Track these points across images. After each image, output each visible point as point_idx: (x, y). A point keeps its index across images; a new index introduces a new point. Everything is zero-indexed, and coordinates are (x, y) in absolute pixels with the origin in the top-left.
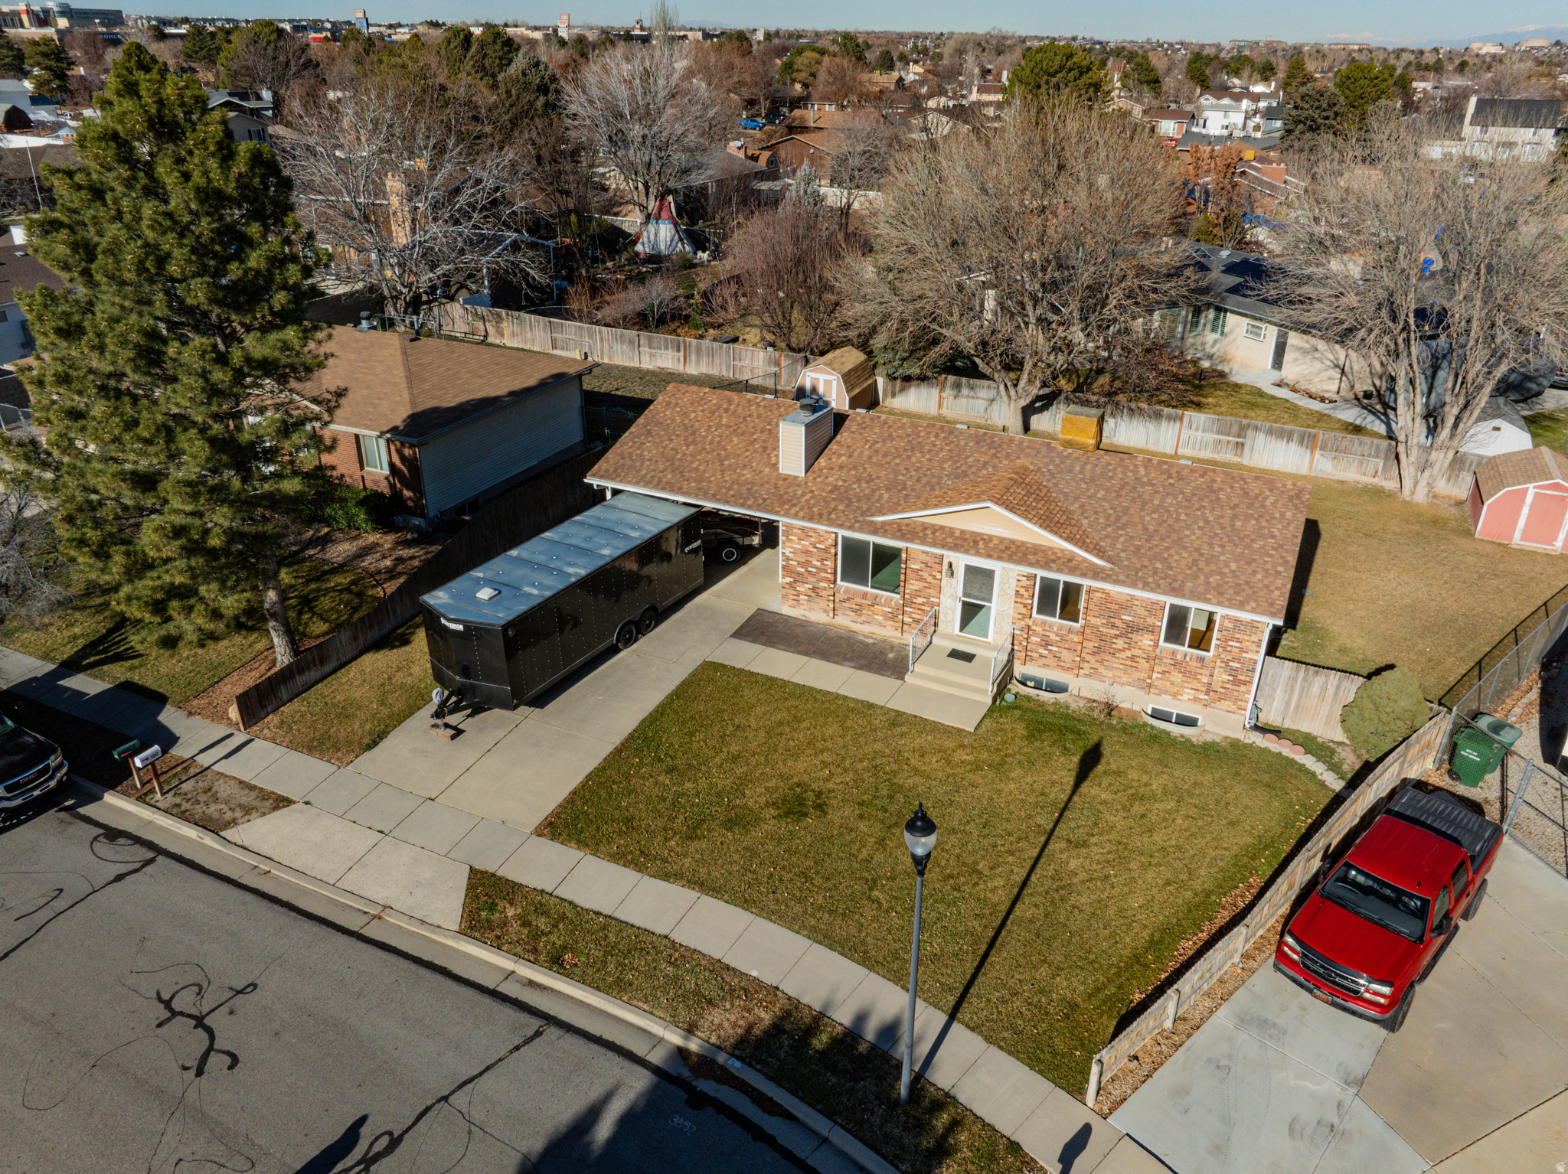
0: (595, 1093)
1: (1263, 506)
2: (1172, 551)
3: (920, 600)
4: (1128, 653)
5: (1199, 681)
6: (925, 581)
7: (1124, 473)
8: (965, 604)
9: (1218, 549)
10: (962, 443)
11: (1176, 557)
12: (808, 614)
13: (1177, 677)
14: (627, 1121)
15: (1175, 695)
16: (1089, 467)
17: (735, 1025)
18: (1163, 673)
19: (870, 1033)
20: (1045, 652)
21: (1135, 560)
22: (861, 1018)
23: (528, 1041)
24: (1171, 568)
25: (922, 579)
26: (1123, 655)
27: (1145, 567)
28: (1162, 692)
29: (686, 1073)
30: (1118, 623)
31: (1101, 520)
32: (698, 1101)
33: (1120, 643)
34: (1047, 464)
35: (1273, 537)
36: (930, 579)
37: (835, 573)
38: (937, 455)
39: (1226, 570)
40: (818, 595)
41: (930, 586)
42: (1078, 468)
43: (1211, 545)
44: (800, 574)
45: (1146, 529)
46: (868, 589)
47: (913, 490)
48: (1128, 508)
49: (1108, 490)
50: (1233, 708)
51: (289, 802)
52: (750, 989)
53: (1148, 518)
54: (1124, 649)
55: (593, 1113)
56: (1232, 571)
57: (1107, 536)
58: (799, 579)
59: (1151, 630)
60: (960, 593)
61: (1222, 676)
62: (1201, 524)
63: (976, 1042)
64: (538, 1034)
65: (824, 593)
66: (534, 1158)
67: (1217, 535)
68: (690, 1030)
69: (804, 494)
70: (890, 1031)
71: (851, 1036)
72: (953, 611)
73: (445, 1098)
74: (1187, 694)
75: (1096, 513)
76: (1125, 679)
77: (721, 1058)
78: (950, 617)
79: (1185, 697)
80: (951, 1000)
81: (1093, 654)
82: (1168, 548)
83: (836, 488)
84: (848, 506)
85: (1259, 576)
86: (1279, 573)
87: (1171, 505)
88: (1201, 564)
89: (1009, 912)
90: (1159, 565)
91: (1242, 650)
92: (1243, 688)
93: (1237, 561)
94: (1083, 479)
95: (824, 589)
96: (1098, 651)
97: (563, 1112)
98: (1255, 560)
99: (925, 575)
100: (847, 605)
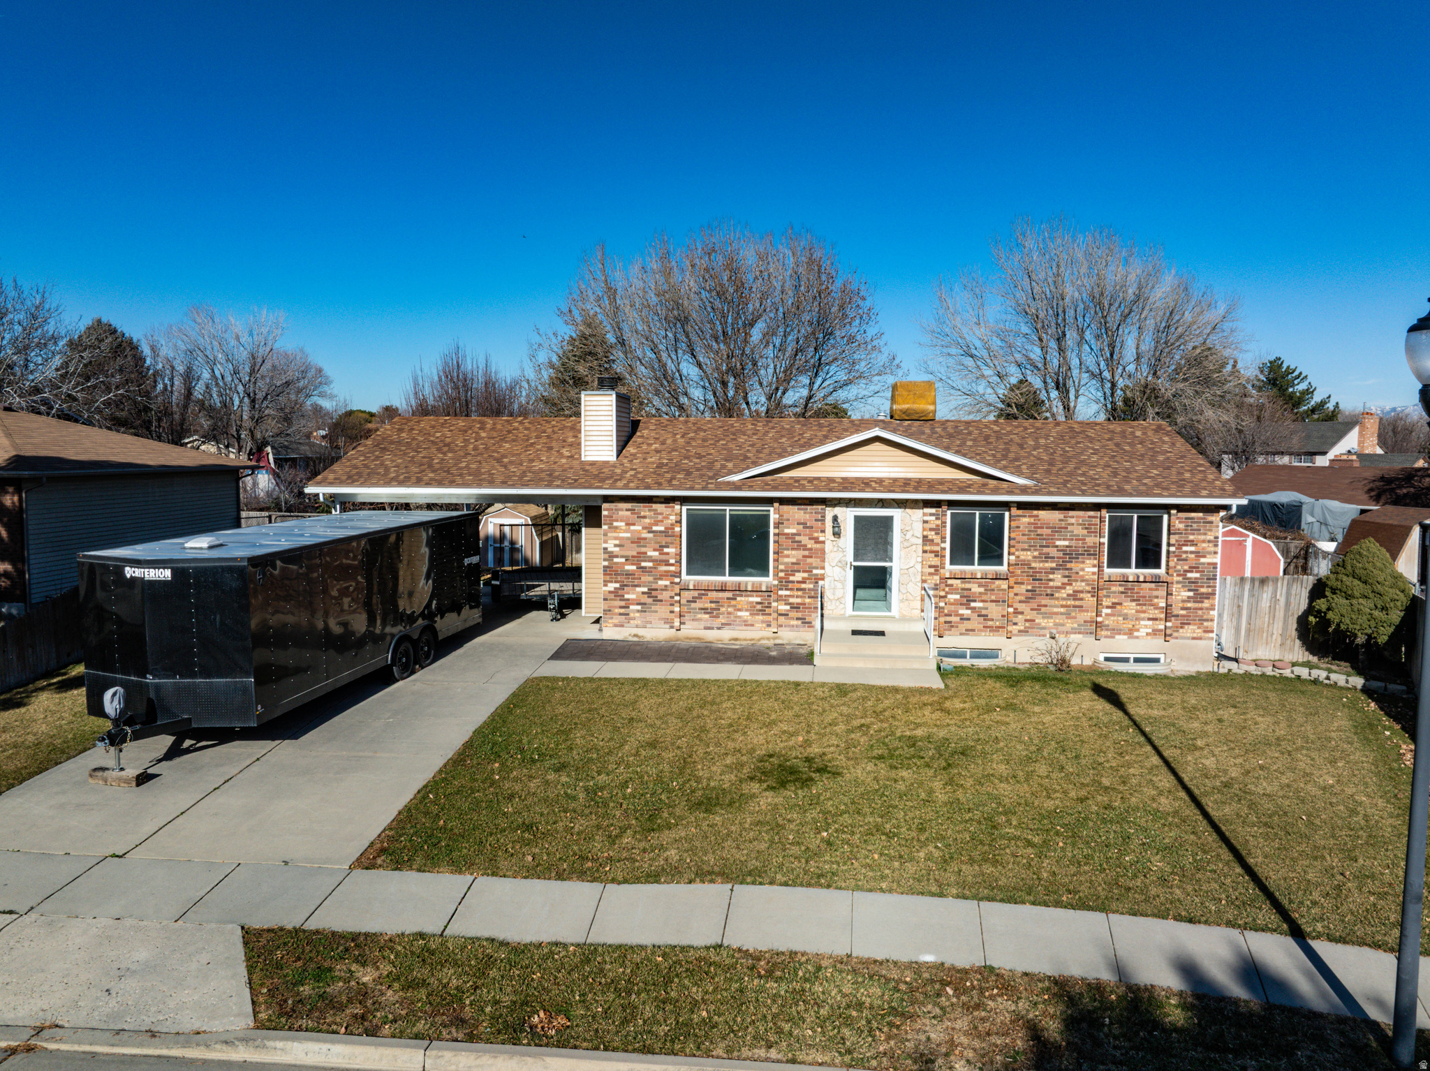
3: (799, 576)
4: (1069, 590)
5: (1157, 607)
6: (805, 548)
8: (857, 569)
9: (1127, 464)
11: (1092, 472)
12: (641, 632)
13: (1130, 607)
15: (1130, 633)
18: (1113, 606)
20: (965, 612)
21: (1053, 478)
24: (1095, 479)
25: (800, 546)
26: (1063, 594)
27: (1069, 481)
28: (1116, 631)
30: (1053, 552)
33: (1058, 579)
36: (810, 544)
37: (680, 562)
39: (1152, 475)
40: (656, 600)
41: (812, 553)
44: (629, 574)
46: (727, 578)
47: (759, 458)
50: (1199, 632)
54: (1063, 586)
56: (1159, 475)
58: (627, 581)
59: (1093, 553)
60: (851, 558)
61: (1181, 593)
65: (665, 595)
69: (625, 472)
72: (843, 582)
74: (1145, 627)
76: (1070, 625)
78: (839, 593)
79: (1143, 632)
81: (1027, 601)
82: (1077, 468)
83: (662, 464)
84: (688, 475)
85: (1187, 475)
88: (1123, 474)
90: (1081, 479)
91: (1199, 555)
92: (1206, 604)
93: (1154, 468)
95: (665, 588)
96: (1032, 595)
98: (1171, 466)
99: (804, 540)
100: (698, 605)
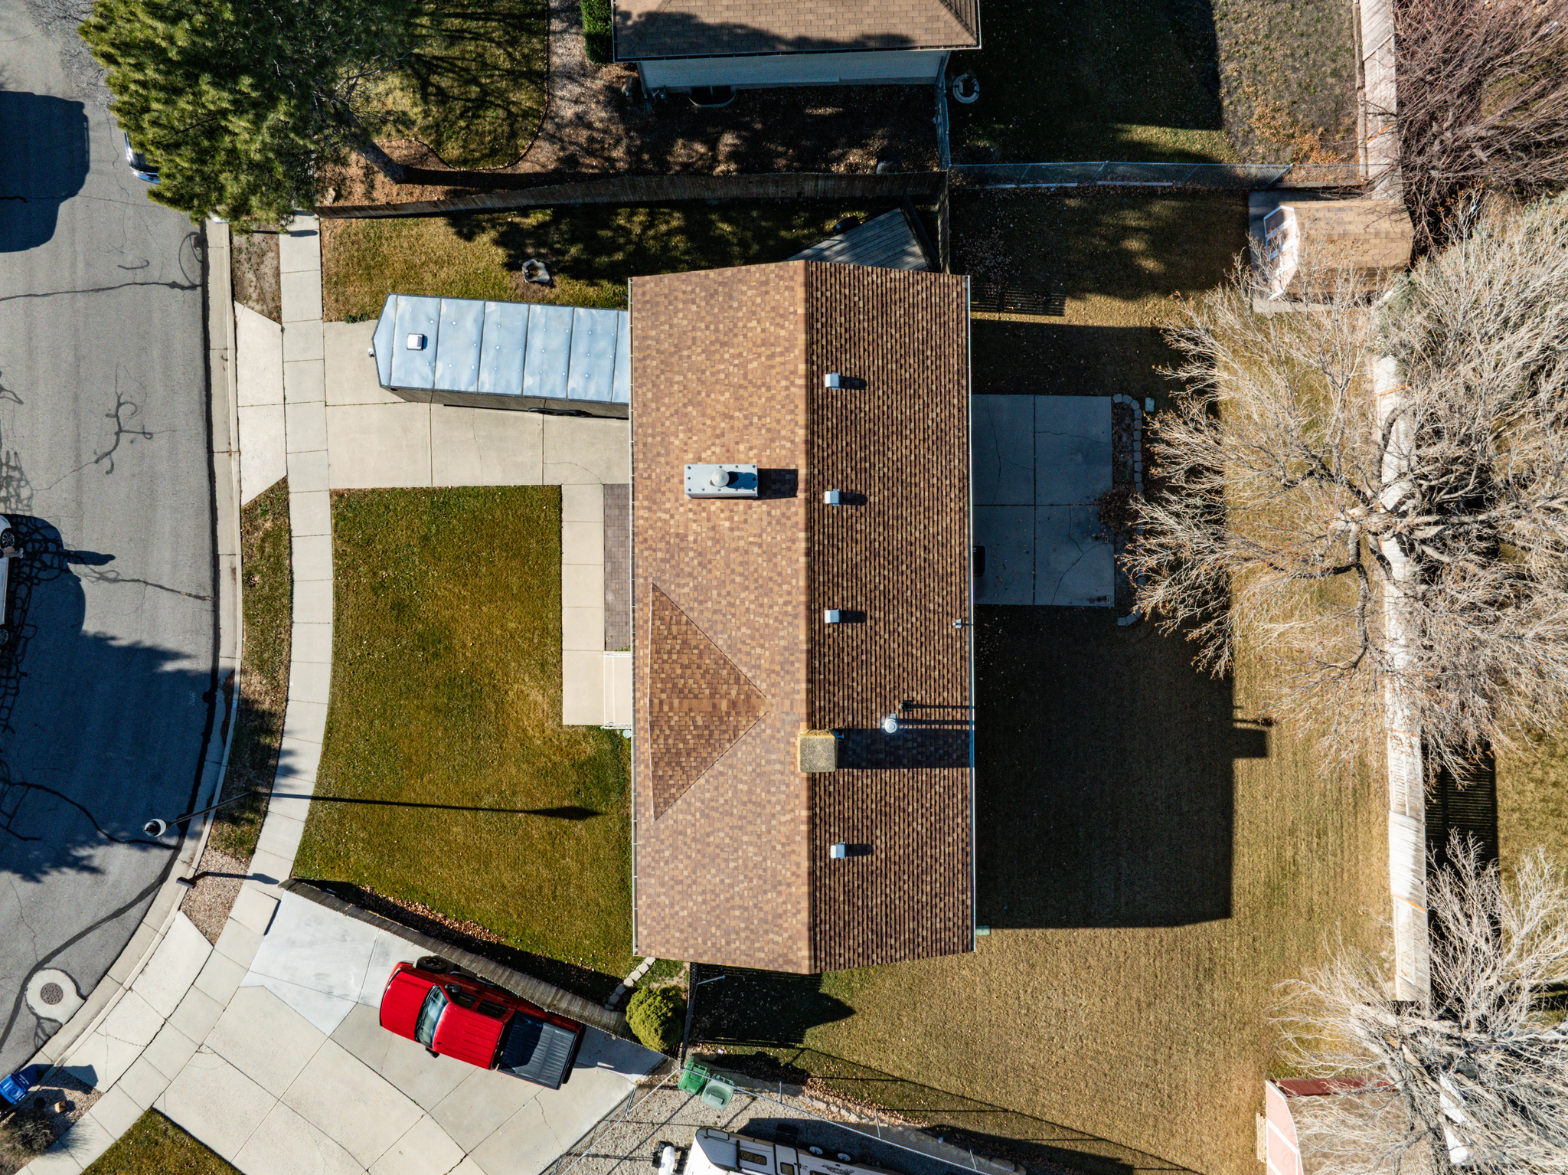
0: (187, 649)
1: (766, 932)
2: (687, 862)
7: (779, 802)
9: (700, 899)
10: (781, 633)
11: (681, 866)
14: (181, 674)
16: (778, 767)
17: (254, 693)
19: (283, 762)
21: (667, 833)
22: (290, 753)
23: (197, 597)
24: (667, 863)
27: (662, 842)
29: (222, 682)
31: (708, 795)
32: (209, 698)
34: (773, 727)
35: (728, 943)
38: (756, 614)
39: (677, 908)
42: (773, 757)
43: (704, 892)
45: (708, 835)
47: (701, 612)
48: (732, 814)
49: (750, 792)
51: (278, 319)
52: (279, 688)
53: (722, 834)
55: (175, 656)
56: (677, 913)
57: (689, 804)
62: (727, 881)
63: (304, 815)
64: (203, 598)
66: (141, 645)
67: (718, 896)
68: (243, 672)
69: (666, 511)
70: (289, 771)
71: (278, 753)
73: (146, 583)
75: (716, 788)
77: (236, 696)
80: (321, 795)
82: (689, 857)
83: (683, 537)
84: (663, 560)
85: (678, 935)
86: (686, 949)
87: (745, 852)
88: (679, 888)
89: (399, 804)
90: (667, 853)
93: (690, 915)
94: (759, 765)
97: (169, 643)
98: (696, 930)
